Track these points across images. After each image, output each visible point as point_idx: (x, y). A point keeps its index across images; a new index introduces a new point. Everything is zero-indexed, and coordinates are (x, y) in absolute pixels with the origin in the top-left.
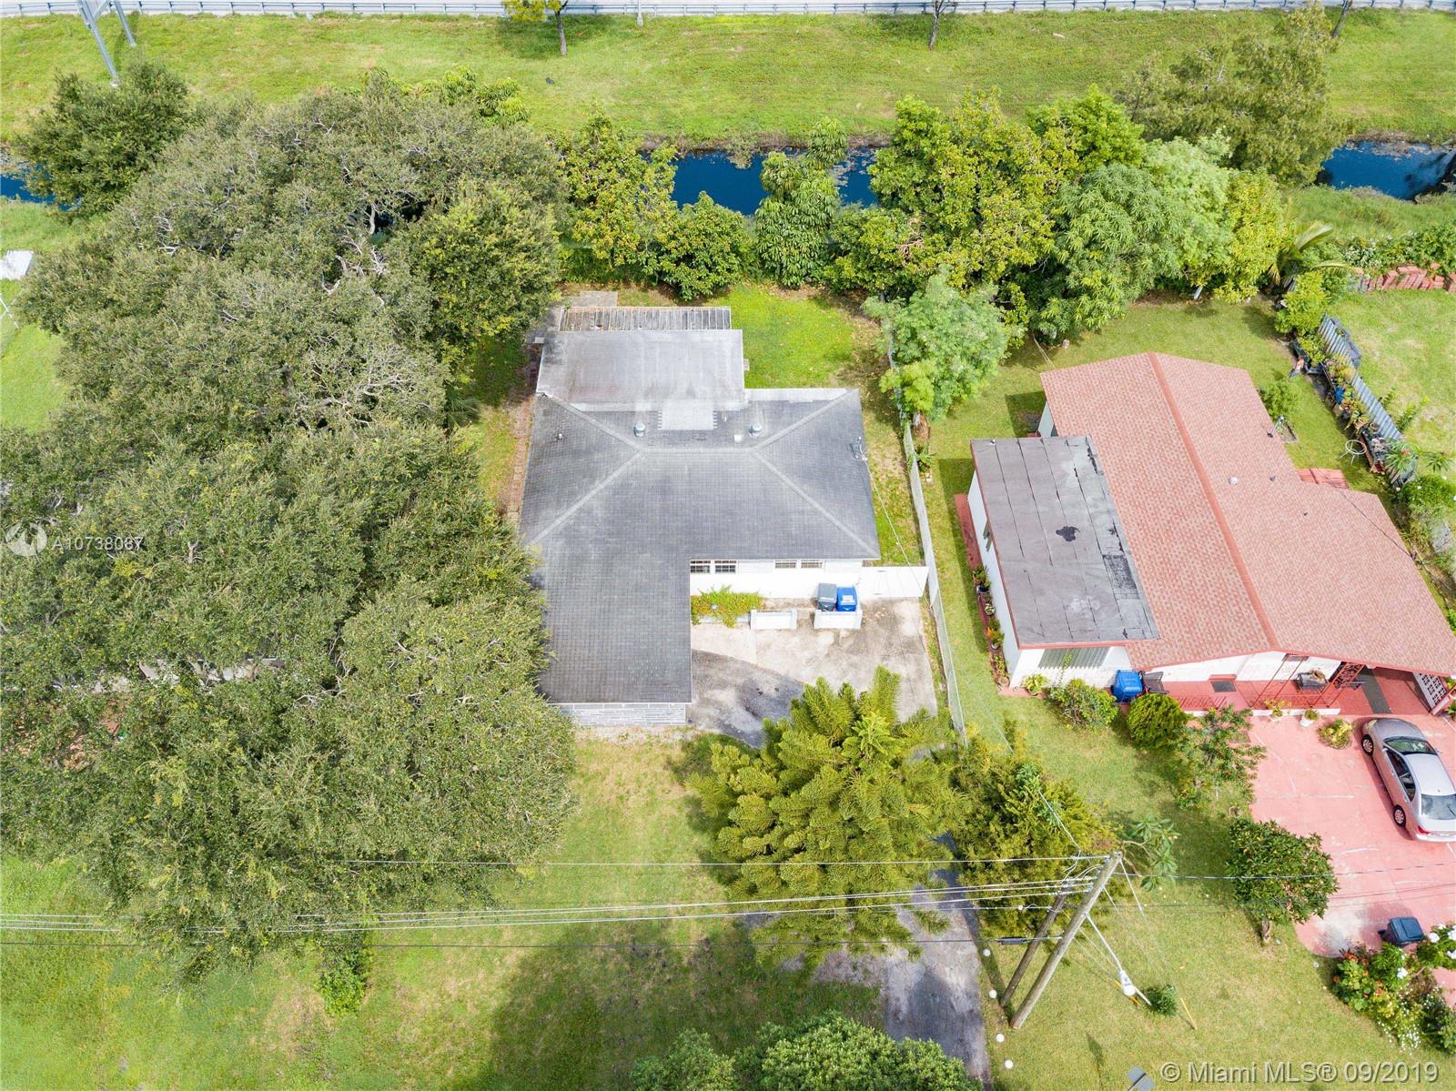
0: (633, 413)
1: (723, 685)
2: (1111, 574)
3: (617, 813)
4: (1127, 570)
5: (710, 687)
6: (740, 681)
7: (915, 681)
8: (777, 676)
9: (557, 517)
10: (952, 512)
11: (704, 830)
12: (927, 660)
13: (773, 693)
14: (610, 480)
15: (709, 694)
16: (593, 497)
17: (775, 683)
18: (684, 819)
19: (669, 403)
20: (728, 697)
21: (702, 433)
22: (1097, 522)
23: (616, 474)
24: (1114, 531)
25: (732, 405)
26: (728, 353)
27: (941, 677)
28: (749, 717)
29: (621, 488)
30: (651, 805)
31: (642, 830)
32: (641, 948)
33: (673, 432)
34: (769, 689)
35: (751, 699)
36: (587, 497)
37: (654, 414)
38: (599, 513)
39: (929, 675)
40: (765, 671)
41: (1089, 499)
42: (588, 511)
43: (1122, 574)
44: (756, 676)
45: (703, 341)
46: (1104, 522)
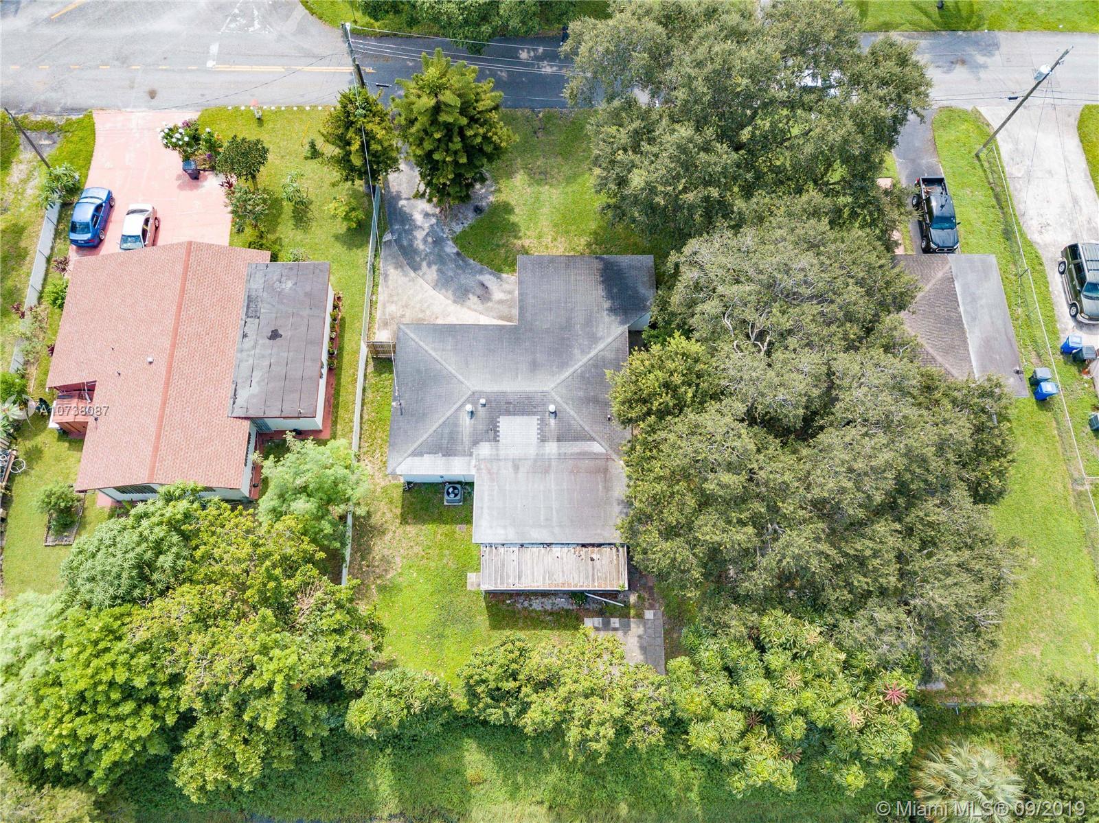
0: (559, 440)
1: (501, 302)
2: (260, 305)
3: (557, 233)
4: (248, 307)
5: (507, 300)
6: (490, 304)
7: (388, 302)
8: (469, 308)
9: (603, 350)
10: (335, 423)
11: (513, 224)
12: (378, 314)
13: (471, 296)
14: (571, 370)
15: (509, 297)
16: (581, 361)
17: (468, 303)
18: (523, 229)
19: (532, 452)
20: (497, 295)
21: (508, 413)
22: (252, 343)
23: (567, 374)
24: (245, 336)
25: (485, 449)
26: (486, 511)
27: (372, 304)
28: (486, 283)
29: (563, 365)
30: (540, 236)
31: (544, 223)
32: (542, 177)
33: (528, 415)
34: (473, 299)
35: (484, 293)
36: (585, 360)
37: (543, 439)
38: (576, 351)
39: (379, 306)
40: (476, 311)
41: (251, 361)
42: (583, 352)
43: (252, 305)
44: (480, 307)
45: (505, 527)
46: (248, 343)
